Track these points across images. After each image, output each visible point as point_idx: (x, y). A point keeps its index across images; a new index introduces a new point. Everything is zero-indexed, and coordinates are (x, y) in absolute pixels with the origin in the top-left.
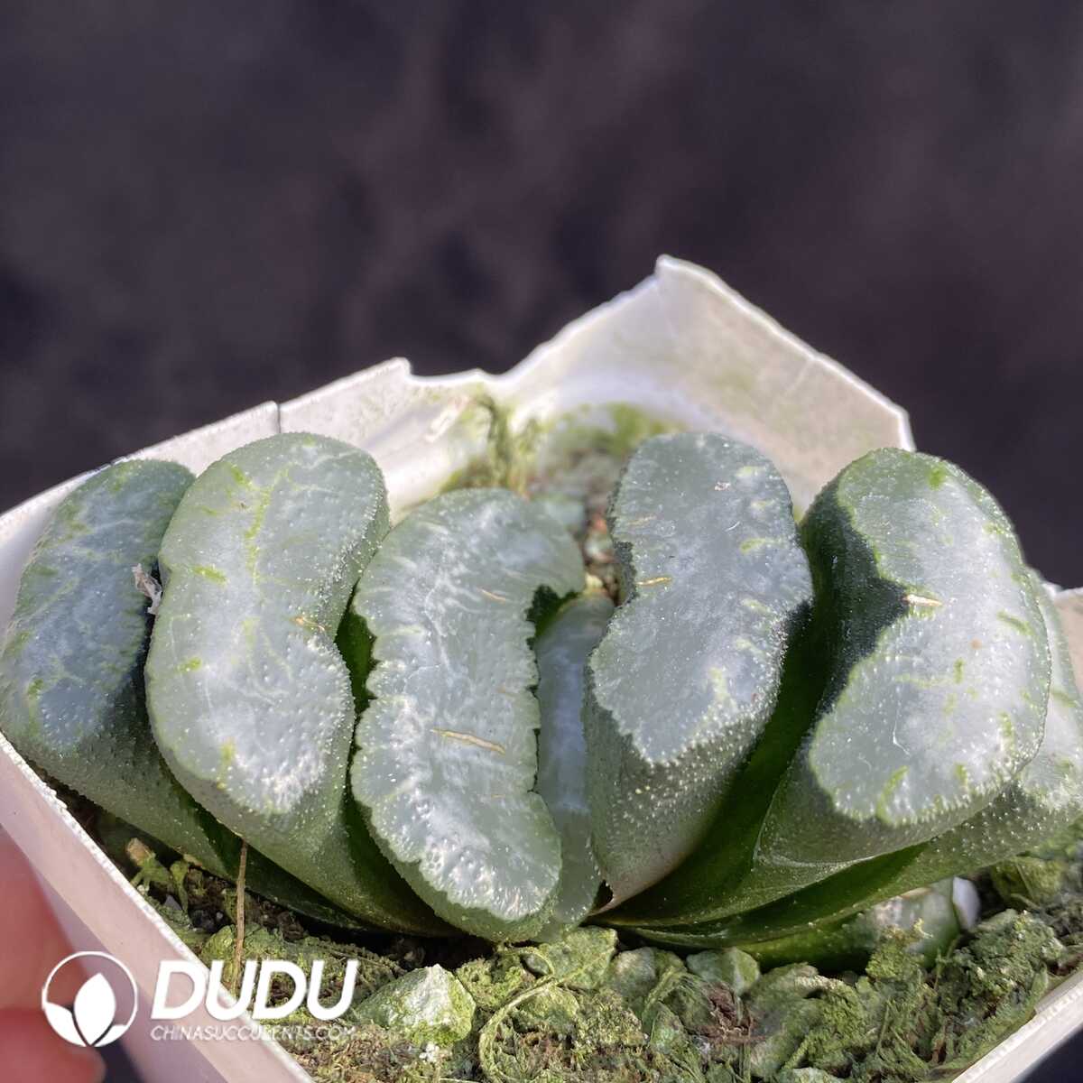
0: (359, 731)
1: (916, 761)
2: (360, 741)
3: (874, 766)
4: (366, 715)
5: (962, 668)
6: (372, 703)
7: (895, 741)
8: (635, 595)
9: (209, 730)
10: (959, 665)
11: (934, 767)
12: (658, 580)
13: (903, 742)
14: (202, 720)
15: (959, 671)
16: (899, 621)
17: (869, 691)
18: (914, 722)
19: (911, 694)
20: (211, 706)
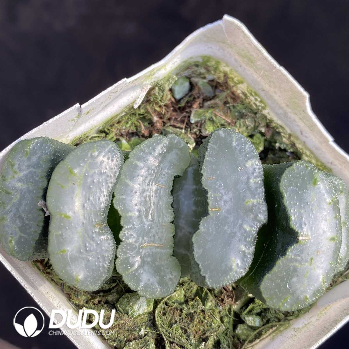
0: (118, 252)
1: (293, 294)
2: (118, 255)
3: (280, 294)
4: (120, 246)
5: (313, 260)
6: (121, 243)
7: (288, 287)
8: (209, 214)
9: (71, 271)
10: (312, 259)
11: (298, 296)
12: (216, 209)
13: (290, 287)
14: (68, 268)
15: (312, 261)
16: (295, 245)
17: (282, 268)
18: (294, 280)
19: (295, 270)
20: (70, 263)
